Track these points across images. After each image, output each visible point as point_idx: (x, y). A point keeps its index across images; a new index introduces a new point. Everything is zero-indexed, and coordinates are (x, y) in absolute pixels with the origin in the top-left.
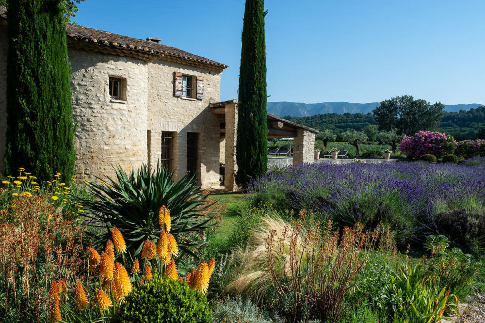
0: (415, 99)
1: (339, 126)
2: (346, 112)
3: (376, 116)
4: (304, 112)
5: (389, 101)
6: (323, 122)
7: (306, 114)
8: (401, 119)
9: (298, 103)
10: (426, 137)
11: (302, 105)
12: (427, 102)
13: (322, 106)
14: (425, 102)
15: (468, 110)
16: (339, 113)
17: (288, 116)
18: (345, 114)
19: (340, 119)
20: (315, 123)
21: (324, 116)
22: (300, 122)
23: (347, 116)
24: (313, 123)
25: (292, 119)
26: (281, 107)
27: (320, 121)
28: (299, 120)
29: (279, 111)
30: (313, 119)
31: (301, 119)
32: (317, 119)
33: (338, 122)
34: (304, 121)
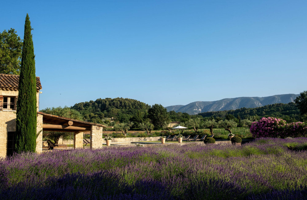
4: (259, 103)
6: (271, 111)
7: (259, 105)
9: (253, 98)
10: (265, 122)
13: (273, 98)
17: (244, 108)
19: (285, 108)
20: (265, 112)
21: (272, 106)
22: (253, 112)
23: (291, 104)
24: (264, 112)
25: (247, 109)
26: (240, 101)
27: (269, 110)
28: (252, 110)
29: (238, 104)
30: (264, 109)
31: (253, 110)
32: (266, 108)
33: (284, 110)
34: (256, 111)
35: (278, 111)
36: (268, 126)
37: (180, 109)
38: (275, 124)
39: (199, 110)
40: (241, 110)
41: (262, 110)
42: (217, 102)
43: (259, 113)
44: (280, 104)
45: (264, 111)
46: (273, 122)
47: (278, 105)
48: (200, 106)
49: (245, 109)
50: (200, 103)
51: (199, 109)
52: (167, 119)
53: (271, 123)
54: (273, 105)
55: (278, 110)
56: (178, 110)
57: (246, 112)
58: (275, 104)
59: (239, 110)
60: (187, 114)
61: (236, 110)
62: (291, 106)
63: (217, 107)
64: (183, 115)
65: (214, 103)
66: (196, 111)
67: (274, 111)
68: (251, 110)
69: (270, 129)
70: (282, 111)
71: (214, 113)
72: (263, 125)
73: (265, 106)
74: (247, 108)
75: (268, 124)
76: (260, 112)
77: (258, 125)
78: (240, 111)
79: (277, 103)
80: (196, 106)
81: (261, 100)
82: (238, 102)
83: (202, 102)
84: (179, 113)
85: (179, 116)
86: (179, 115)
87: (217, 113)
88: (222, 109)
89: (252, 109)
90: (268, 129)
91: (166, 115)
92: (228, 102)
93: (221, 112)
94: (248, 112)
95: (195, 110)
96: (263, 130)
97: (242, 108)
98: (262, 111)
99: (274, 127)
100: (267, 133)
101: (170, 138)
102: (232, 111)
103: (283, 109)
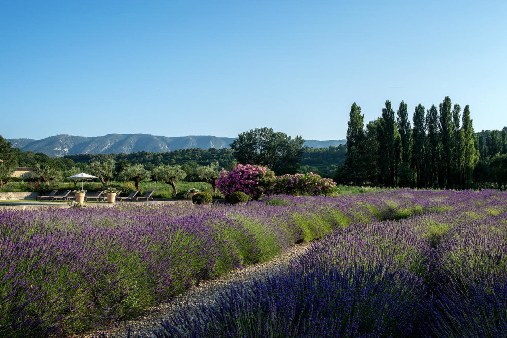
0: (275, 132)
1: (204, 163)
2: (212, 146)
3: (233, 151)
4: (165, 146)
5: (248, 133)
6: (184, 159)
7: (165, 149)
8: (261, 154)
9: (157, 136)
11: (163, 138)
12: (288, 136)
13: (185, 140)
14: (286, 136)
15: (337, 146)
16: (203, 149)
17: (143, 151)
18: (211, 150)
19: (205, 155)
20: (175, 160)
21: (186, 152)
22: (158, 158)
23: (212, 151)
24: (173, 160)
25: (148, 154)
26: (136, 141)
27: (182, 158)
28: (156, 156)
29: (133, 145)
30: (174, 155)
31: (158, 155)
32: (178, 155)
33: (203, 159)
34: (163, 157)
35: (194, 160)
36: (249, 178)
37: (27, 146)
38: (260, 175)
39: (65, 150)
40: (138, 154)
41: (171, 156)
42: (97, 140)
43: (167, 161)
44: (197, 150)
45: (173, 158)
46: (257, 172)
47: (195, 151)
48: (67, 144)
49: (146, 154)
50: (66, 137)
51: (65, 148)
52: (11, 161)
53: (253, 174)
54: (187, 150)
55: (194, 158)
56: (24, 148)
57: (147, 158)
58: (191, 149)
59: (136, 154)
60: (44, 155)
61: (131, 154)
62: (212, 153)
63: (96, 148)
64: (37, 156)
65: (93, 139)
66: (58, 152)
67: (188, 159)
68: (154, 156)
69: (252, 183)
70: (199, 160)
71: (93, 157)
72: (242, 175)
73: (176, 151)
74: (148, 152)
75: (249, 175)
76: (167, 159)
77: (233, 176)
78: (137, 157)
79: (193, 148)
80: (60, 143)
81: (168, 142)
82: (132, 141)
83: (72, 136)
84: (29, 152)
85: (28, 158)
86: (29, 156)
87: (98, 157)
88: (106, 151)
89: (156, 154)
90: (249, 183)
91: (10, 155)
92: (117, 140)
93: (105, 155)
94: (149, 158)
95: (56, 149)
96: (241, 184)
97: (141, 151)
98: (171, 158)
99: (259, 180)
100: (248, 189)
101: (56, 195)
102: (124, 155)
103: (201, 157)
